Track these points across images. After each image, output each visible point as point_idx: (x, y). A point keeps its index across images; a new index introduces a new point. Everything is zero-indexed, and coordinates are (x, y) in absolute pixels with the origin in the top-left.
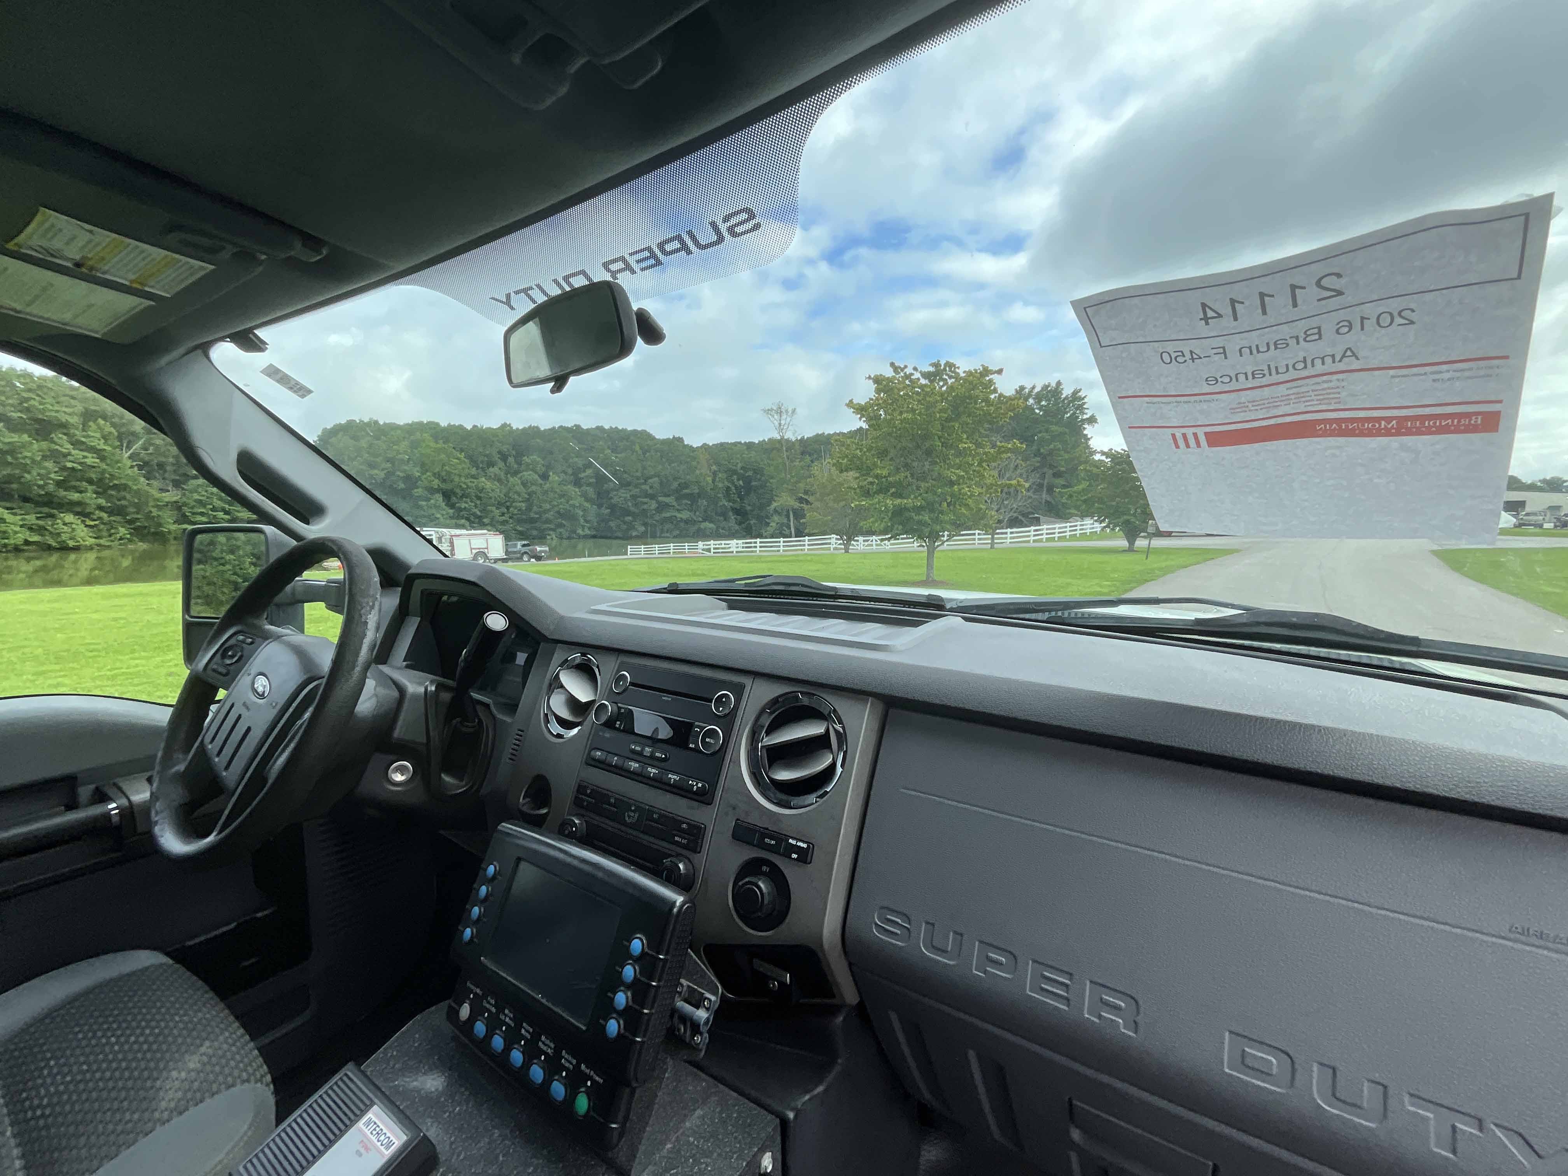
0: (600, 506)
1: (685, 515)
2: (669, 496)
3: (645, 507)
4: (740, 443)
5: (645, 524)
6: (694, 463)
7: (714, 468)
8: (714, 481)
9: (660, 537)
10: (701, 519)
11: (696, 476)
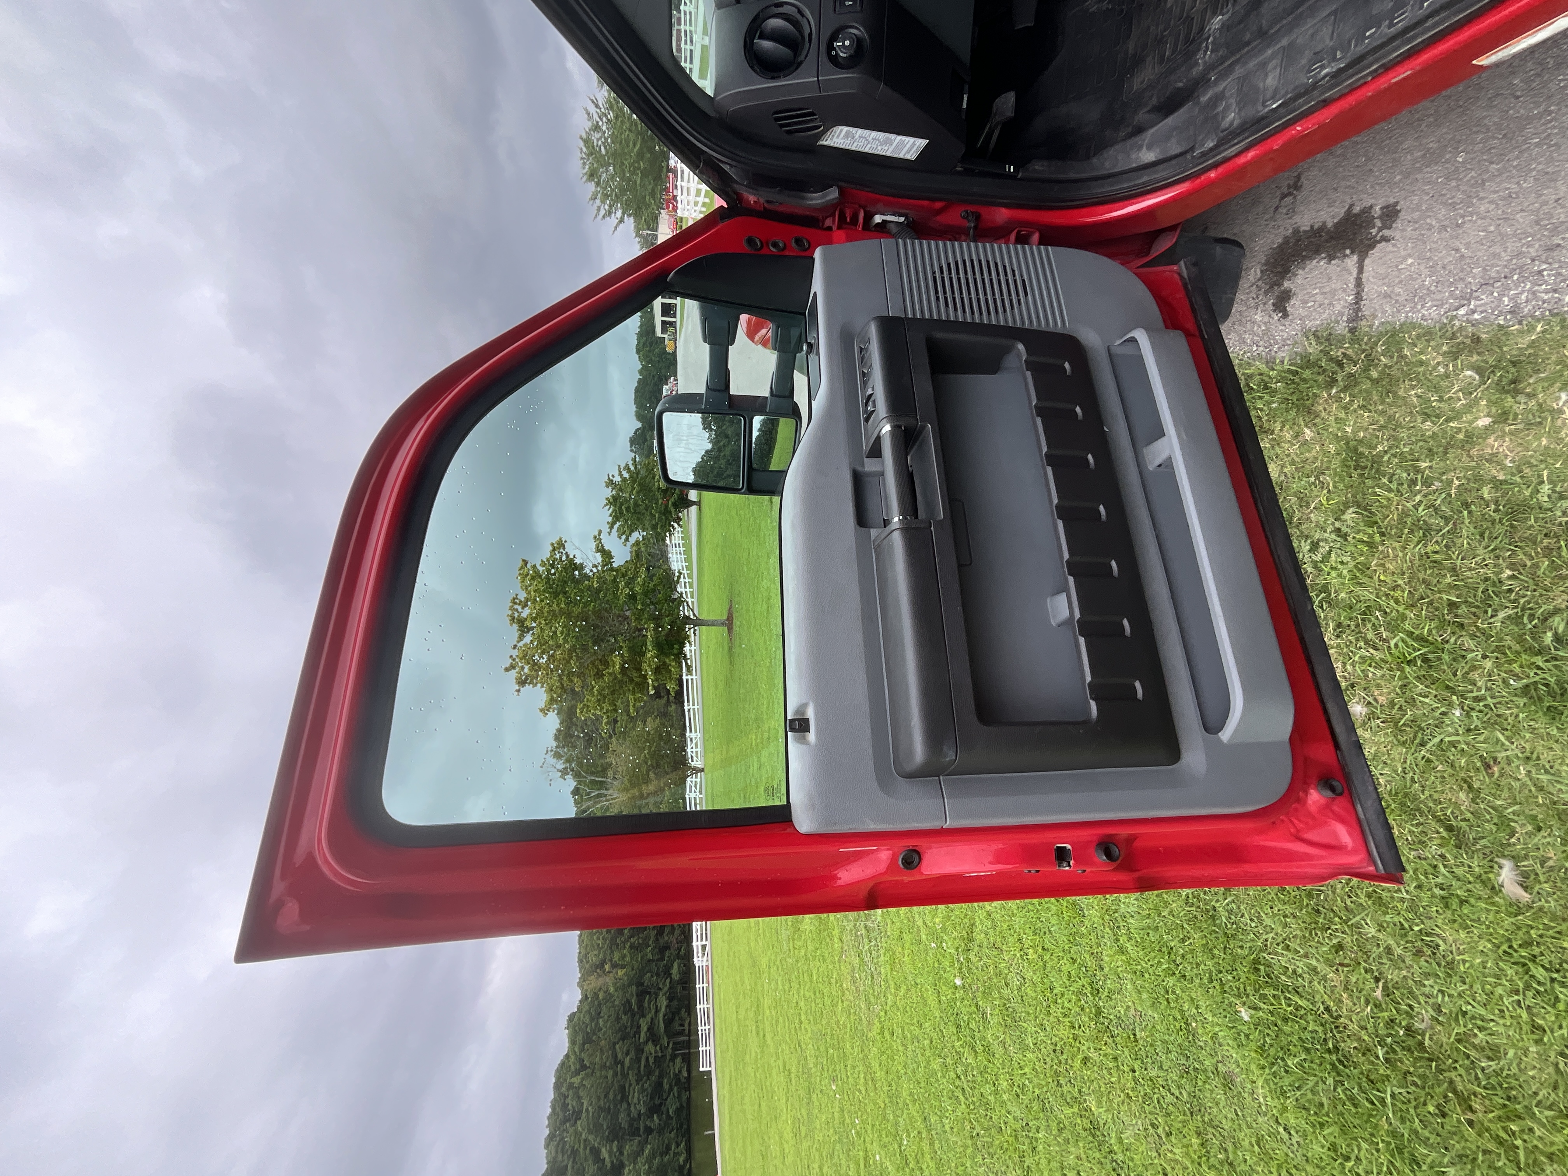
0: (649, 1131)
2: (639, 1027)
3: (651, 1060)
5: (673, 1058)
6: (601, 995)
7: (607, 967)
8: (623, 967)
9: (689, 1035)
11: (616, 990)
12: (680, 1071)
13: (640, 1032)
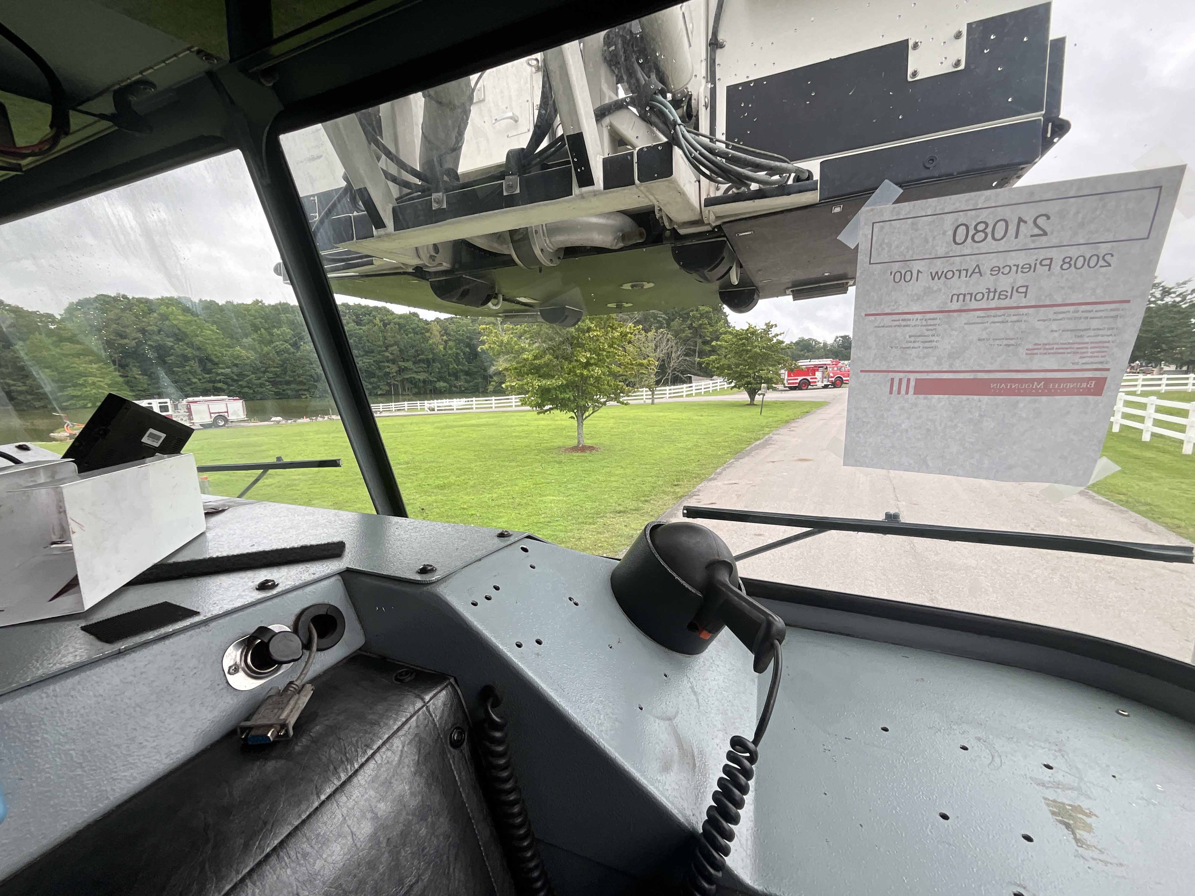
1: (422, 376)
2: (408, 360)
3: (387, 370)
5: (389, 384)
7: (445, 338)
8: (445, 348)
10: (435, 379)
12: (381, 389)
13: (403, 361)
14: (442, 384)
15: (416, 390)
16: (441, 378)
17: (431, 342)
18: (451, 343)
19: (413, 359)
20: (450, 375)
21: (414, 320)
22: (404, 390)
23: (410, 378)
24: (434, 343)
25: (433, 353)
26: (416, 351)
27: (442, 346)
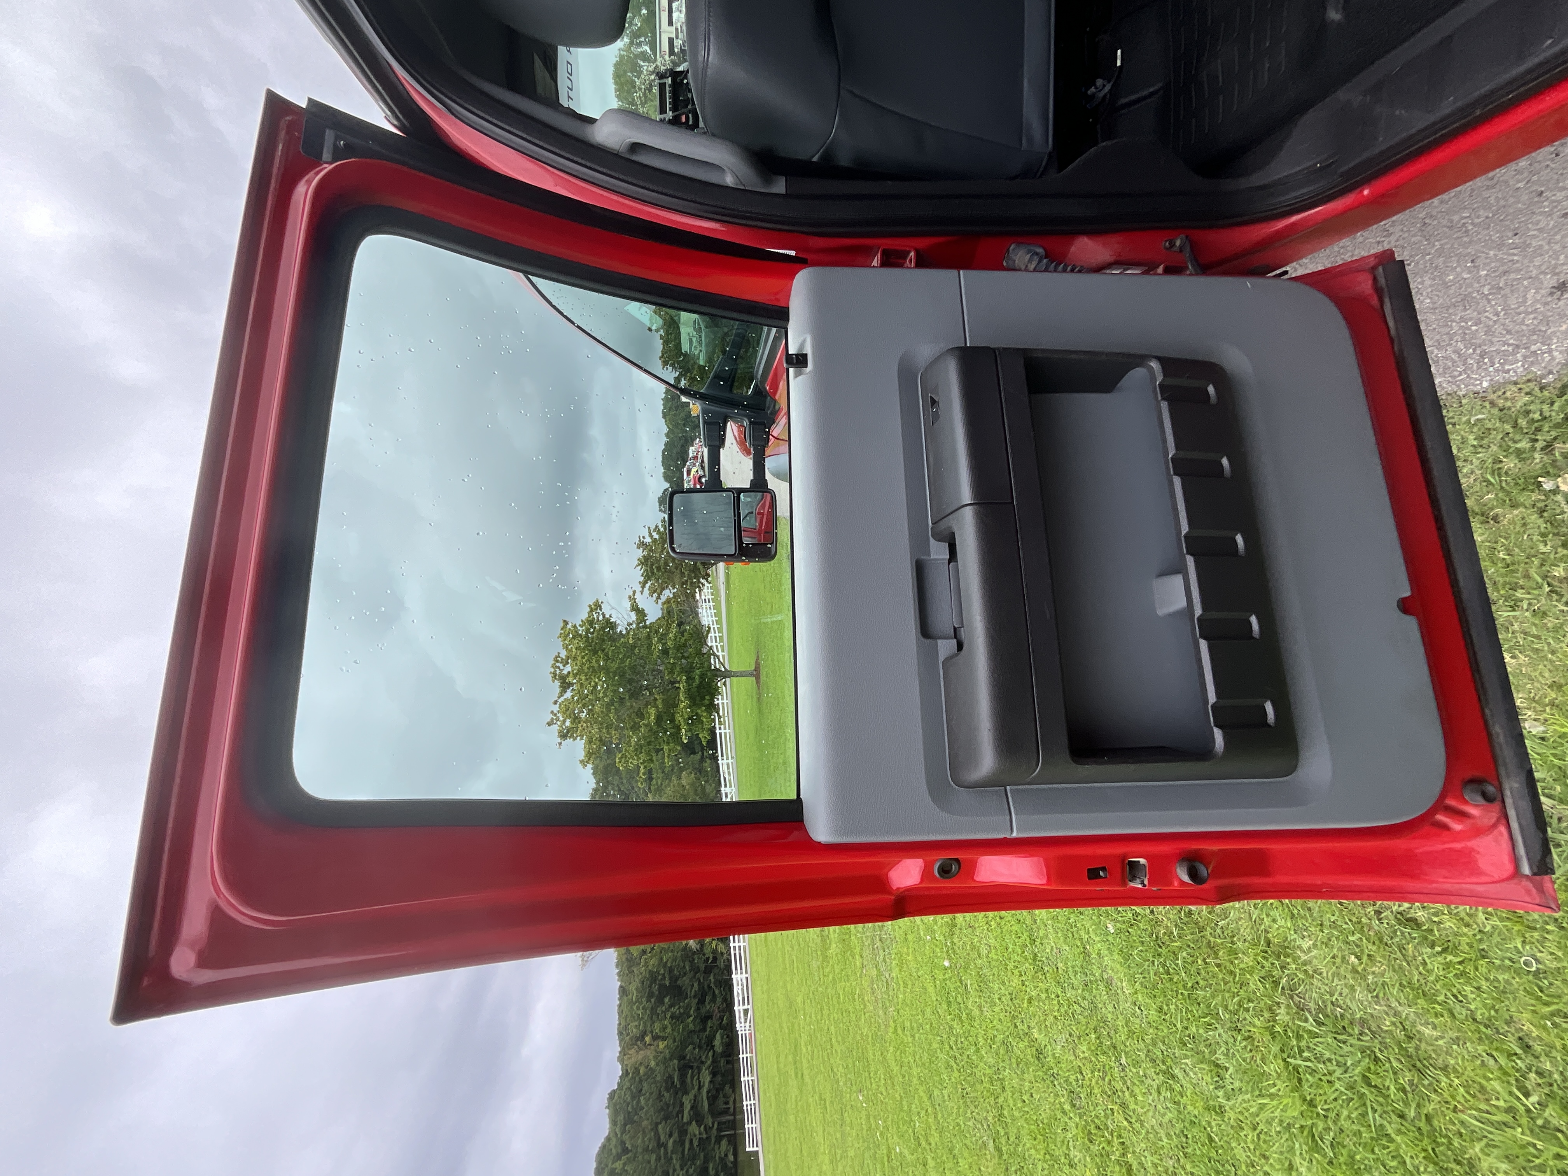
1: (706, 1077)
2: (682, 1105)
3: (696, 1143)
4: (620, 1006)
5: (719, 1139)
6: (642, 1070)
7: (648, 1039)
8: (664, 1039)
9: (734, 1114)
10: (711, 1054)
11: (657, 1064)
12: (726, 1155)
13: (683, 1111)
14: (717, 1042)
15: (727, 1087)
16: (710, 1045)
17: (653, 1064)
18: (657, 1028)
19: (680, 1094)
20: (704, 1030)
21: (619, 1097)
22: (726, 1112)
23: (708, 1098)
24: (655, 1057)
25: (671, 1059)
26: (667, 1090)
27: (661, 1043)
